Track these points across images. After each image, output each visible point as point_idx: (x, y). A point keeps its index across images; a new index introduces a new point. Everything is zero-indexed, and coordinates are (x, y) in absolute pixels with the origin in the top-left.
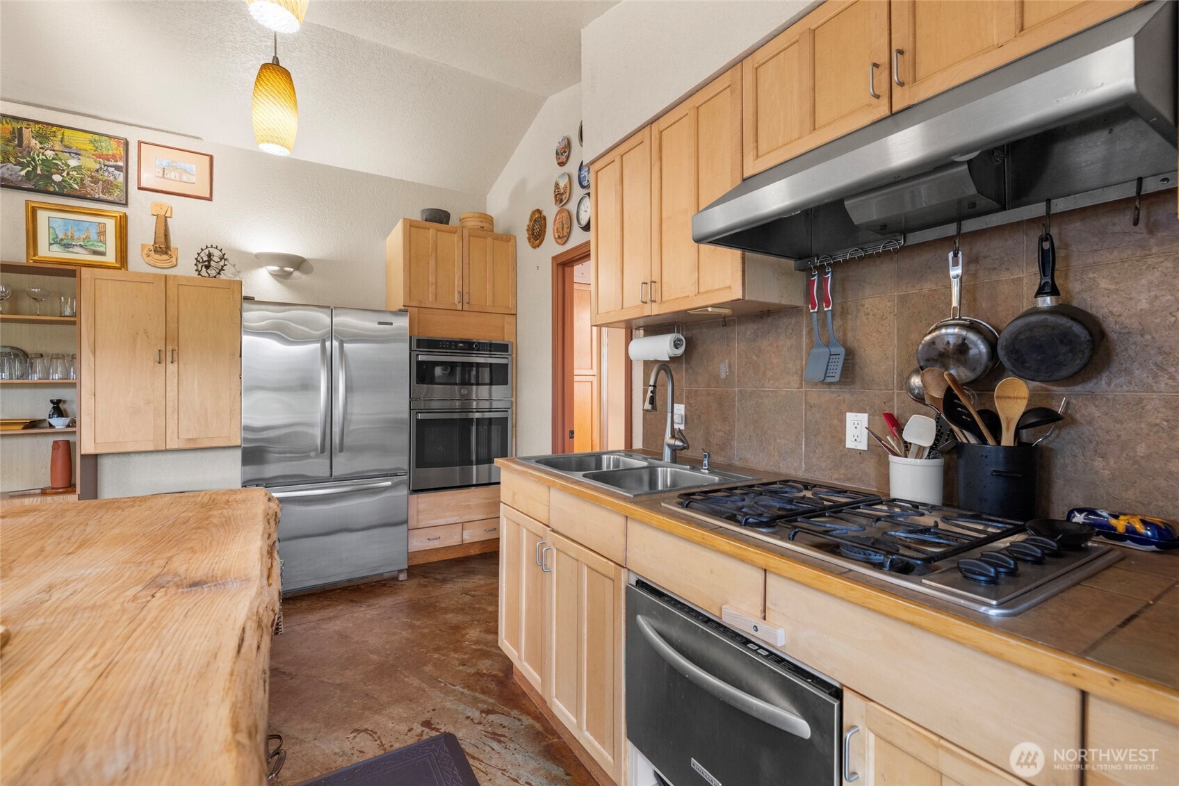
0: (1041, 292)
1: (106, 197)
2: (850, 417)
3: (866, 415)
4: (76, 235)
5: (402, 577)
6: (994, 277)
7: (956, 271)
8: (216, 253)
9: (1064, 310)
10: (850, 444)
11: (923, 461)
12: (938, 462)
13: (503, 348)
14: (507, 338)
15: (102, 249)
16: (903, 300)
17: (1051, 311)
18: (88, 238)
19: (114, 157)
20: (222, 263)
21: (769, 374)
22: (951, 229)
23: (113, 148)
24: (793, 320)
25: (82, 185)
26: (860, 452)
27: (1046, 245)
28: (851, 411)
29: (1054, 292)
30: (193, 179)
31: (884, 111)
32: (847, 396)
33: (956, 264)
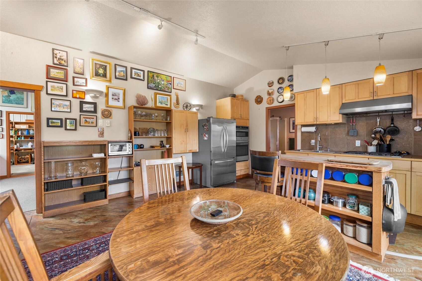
0: (391, 124)
1: (168, 91)
2: (357, 141)
3: (360, 141)
4: (163, 100)
5: (235, 182)
6: (383, 121)
7: (378, 120)
8: (189, 105)
9: (394, 126)
10: (357, 145)
11: (374, 147)
12: (376, 147)
13: (247, 128)
14: (248, 126)
15: (167, 104)
16: (367, 123)
17: (393, 126)
18: (165, 101)
19: (169, 81)
20: (190, 107)
21: (338, 134)
22: (377, 114)
23: (169, 79)
24: (344, 125)
25: (164, 88)
26: (359, 147)
27: (392, 118)
28: (357, 140)
29: (393, 124)
30: (183, 86)
31: (372, 99)
32: (356, 138)
33: (378, 119)
